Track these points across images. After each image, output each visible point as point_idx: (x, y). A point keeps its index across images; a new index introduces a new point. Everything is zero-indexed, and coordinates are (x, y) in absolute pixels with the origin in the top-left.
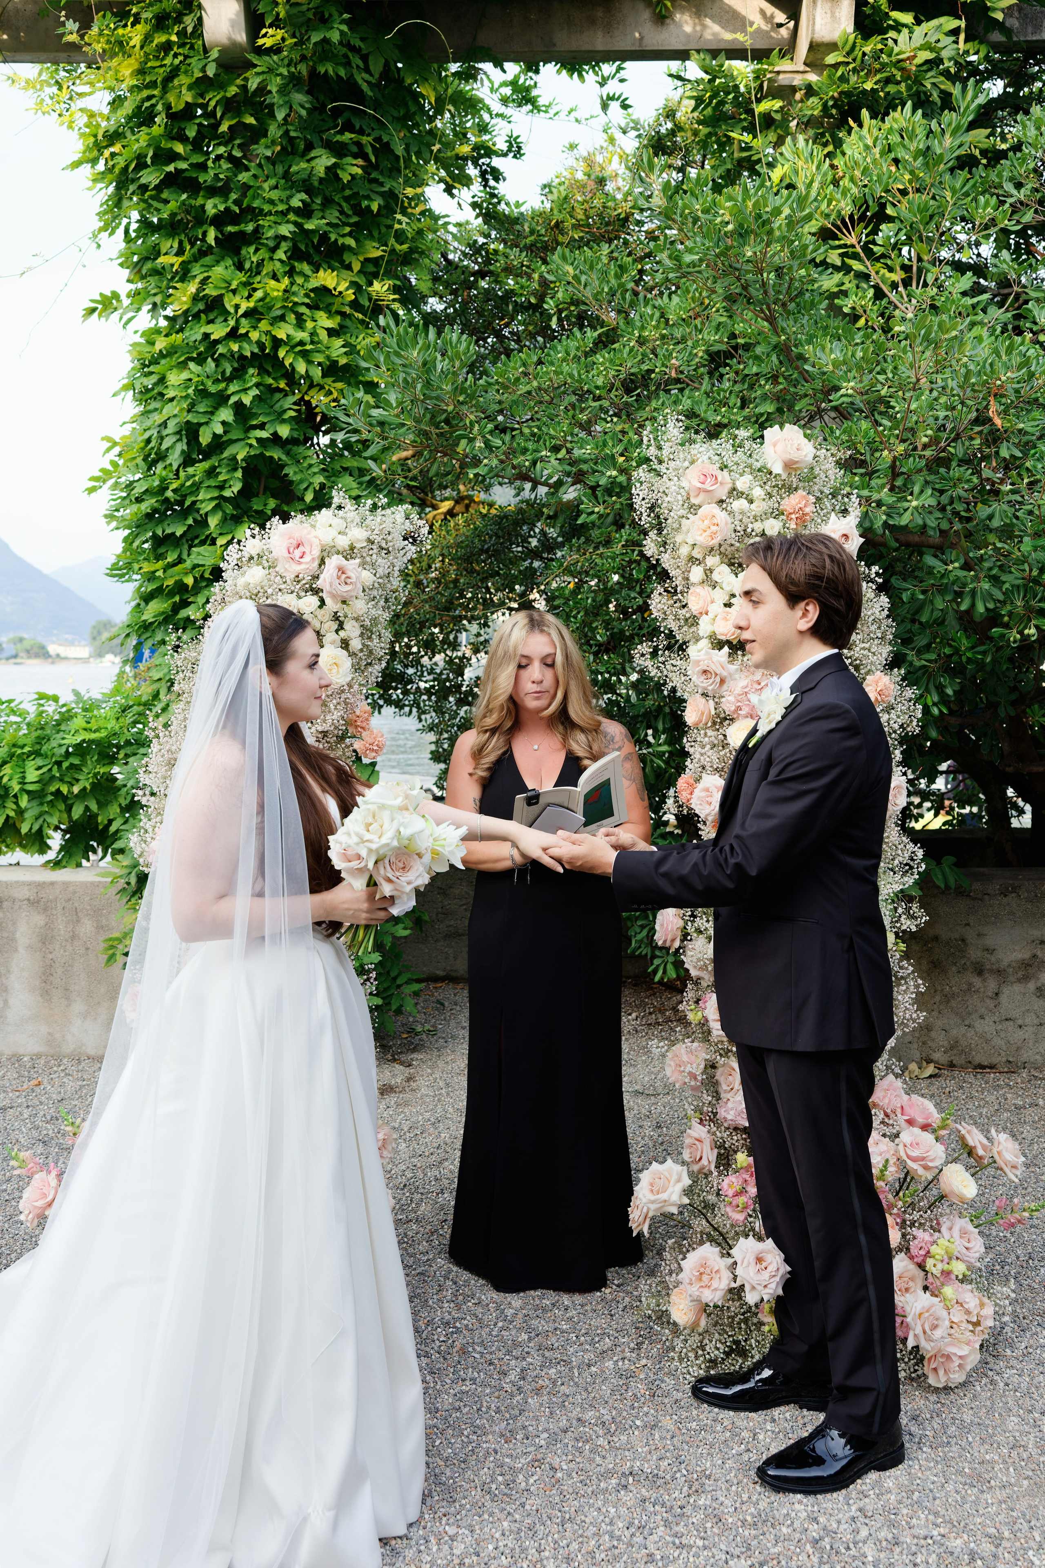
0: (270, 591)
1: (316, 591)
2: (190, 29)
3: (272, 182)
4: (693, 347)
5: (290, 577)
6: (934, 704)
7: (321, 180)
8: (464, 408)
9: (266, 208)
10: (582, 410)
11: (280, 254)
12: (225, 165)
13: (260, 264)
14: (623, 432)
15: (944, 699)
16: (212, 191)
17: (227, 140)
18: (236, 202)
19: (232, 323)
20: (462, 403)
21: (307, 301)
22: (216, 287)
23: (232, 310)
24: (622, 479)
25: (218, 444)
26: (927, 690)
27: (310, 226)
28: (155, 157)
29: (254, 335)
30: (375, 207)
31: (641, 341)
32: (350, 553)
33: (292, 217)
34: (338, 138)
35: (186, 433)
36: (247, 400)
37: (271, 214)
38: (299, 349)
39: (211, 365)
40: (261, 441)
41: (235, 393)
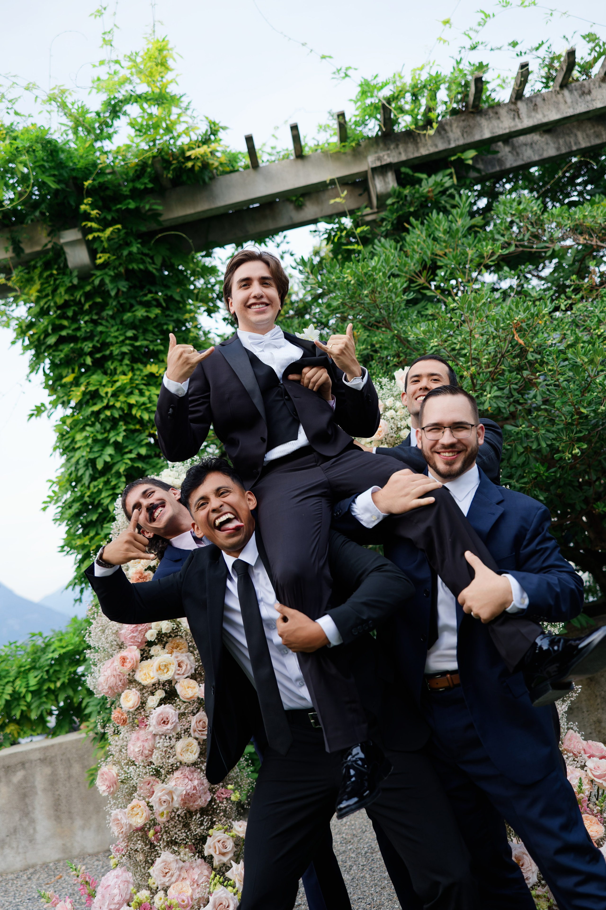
2: (62, 265)
3: (115, 328)
7: (140, 321)
9: (114, 341)
11: (126, 361)
12: (90, 325)
13: (115, 369)
16: (85, 339)
17: (89, 312)
18: (98, 341)
19: (105, 401)
21: (144, 382)
22: (94, 385)
23: (104, 395)
25: (108, 467)
27: (138, 344)
28: (52, 330)
29: (118, 405)
33: (128, 342)
34: (145, 299)
35: (90, 465)
36: (120, 439)
37: (117, 343)
38: (143, 407)
39: (98, 426)
40: (131, 459)
41: (113, 437)
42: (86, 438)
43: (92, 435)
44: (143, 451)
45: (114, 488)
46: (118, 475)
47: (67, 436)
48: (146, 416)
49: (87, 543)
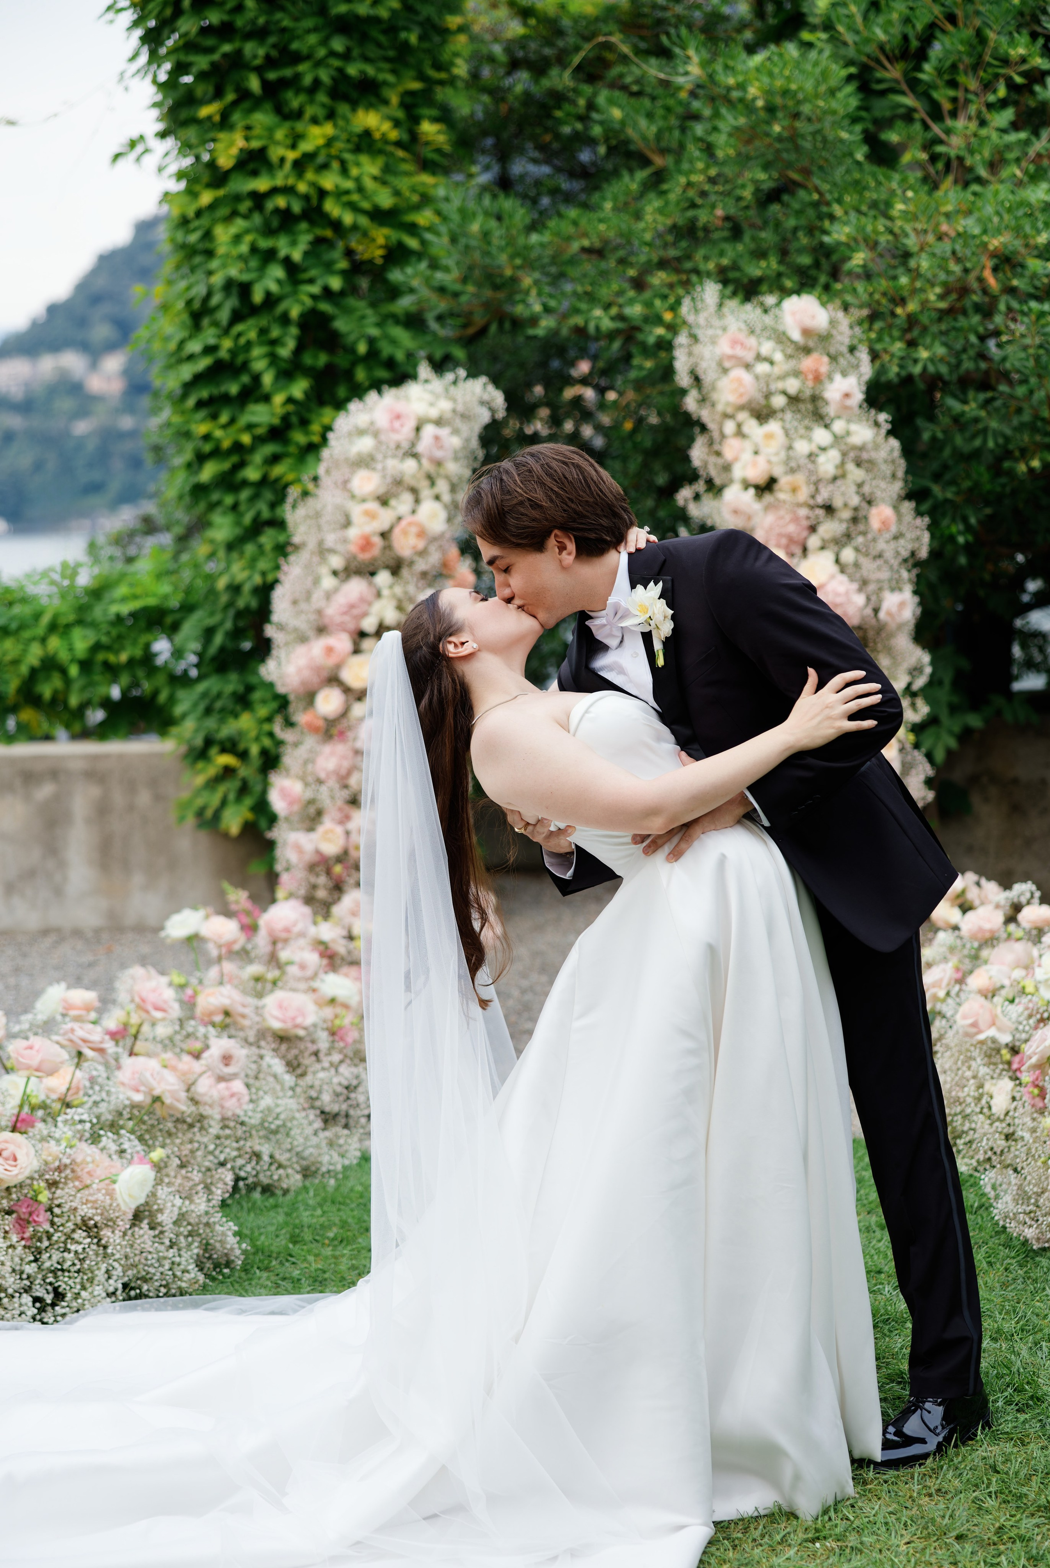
0: (379, 457)
1: (415, 456)
3: (309, 23)
4: (743, 186)
5: (392, 445)
6: (960, 533)
8: (520, 273)
10: (631, 265)
11: (322, 97)
13: (300, 109)
14: (671, 286)
15: (968, 528)
16: (249, 36)
18: (274, 46)
19: (279, 177)
20: (519, 268)
21: (351, 146)
22: (259, 137)
23: (277, 162)
24: (669, 336)
26: (954, 520)
29: (302, 187)
30: (413, 39)
31: (689, 184)
32: (439, 422)
33: (332, 61)
35: (235, 291)
36: (297, 255)
37: (308, 57)
38: (345, 198)
39: (257, 219)
40: (314, 297)
41: (283, 246)
42: (237, 239)
43: (248, 238)
44: (336, 283)
45: (274, 343)
46: (285, 320)
47: (196, 223)
48: (348, 219)
49: (218, 433)
